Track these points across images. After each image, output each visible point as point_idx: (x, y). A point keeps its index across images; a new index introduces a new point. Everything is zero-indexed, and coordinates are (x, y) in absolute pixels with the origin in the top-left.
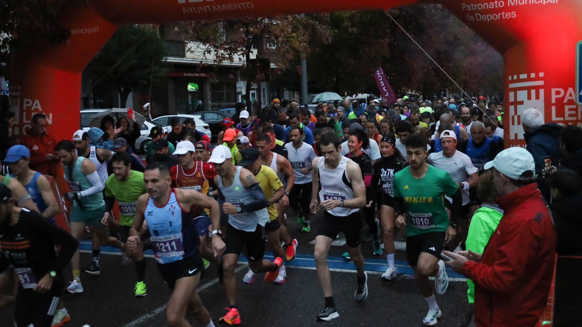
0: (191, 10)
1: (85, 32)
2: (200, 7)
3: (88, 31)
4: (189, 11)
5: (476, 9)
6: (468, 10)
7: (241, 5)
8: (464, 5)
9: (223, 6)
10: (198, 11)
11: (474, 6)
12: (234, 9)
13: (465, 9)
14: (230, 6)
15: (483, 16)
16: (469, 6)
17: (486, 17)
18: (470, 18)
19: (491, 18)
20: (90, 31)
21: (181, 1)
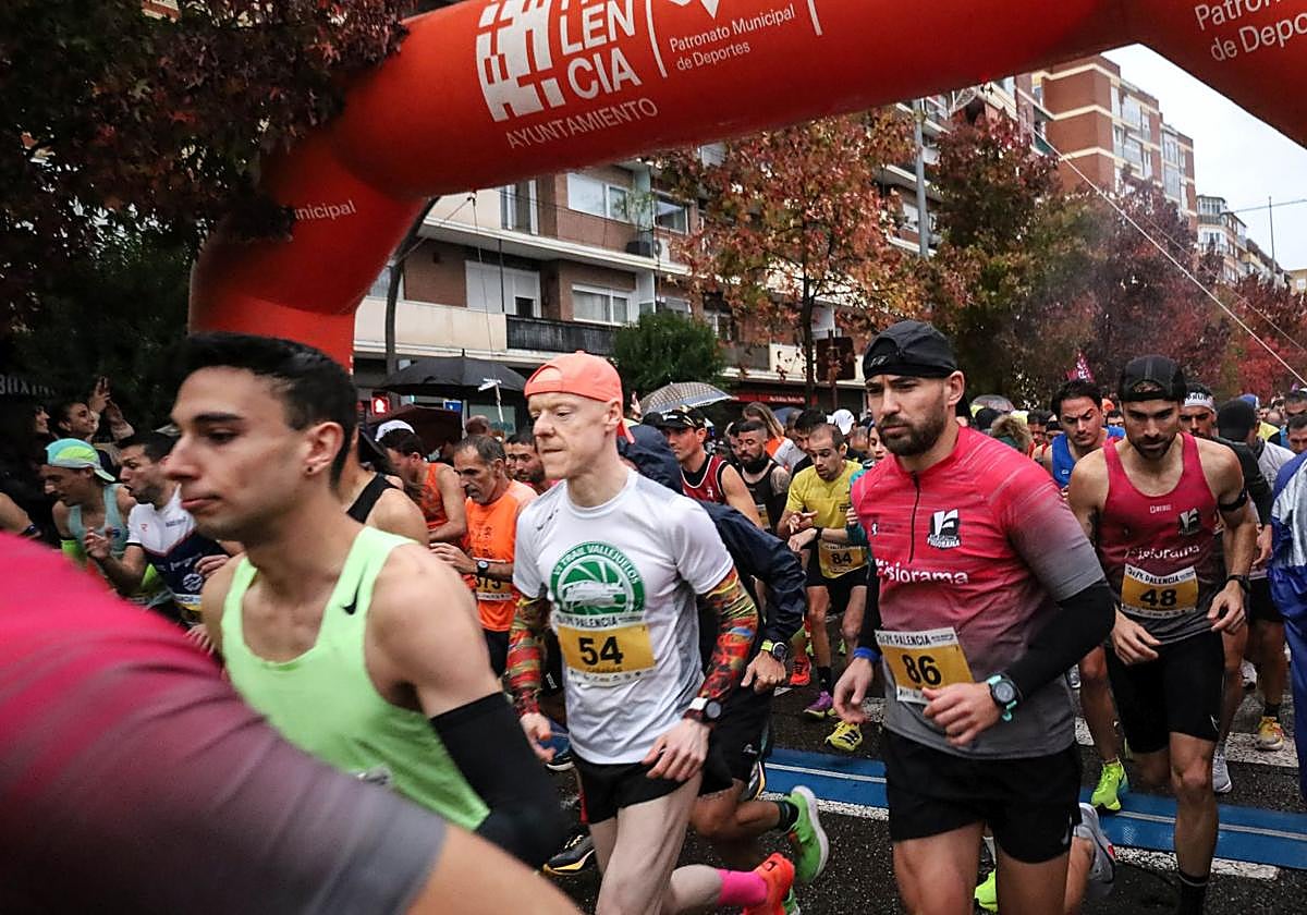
0: (524, 137)
1: (323, 215)
2: (541, 126)
3: (332, 212)
4: (522, 141)
5: (1240, 14)
6: (1216, 23)
7: (628, 109)
8: (1203, 12)
9: (589, 115)
10: (539, 138)
11: (1233, 6)
12: (615, 123)
13: (1208, 22)
14: (605, 114)
15: (1264, 31)
16: (1217, 11)
17: (1273, 33)
18: (1224, 50)
19: (1291, 31)
20: (335, 211)
21: (499, 115)
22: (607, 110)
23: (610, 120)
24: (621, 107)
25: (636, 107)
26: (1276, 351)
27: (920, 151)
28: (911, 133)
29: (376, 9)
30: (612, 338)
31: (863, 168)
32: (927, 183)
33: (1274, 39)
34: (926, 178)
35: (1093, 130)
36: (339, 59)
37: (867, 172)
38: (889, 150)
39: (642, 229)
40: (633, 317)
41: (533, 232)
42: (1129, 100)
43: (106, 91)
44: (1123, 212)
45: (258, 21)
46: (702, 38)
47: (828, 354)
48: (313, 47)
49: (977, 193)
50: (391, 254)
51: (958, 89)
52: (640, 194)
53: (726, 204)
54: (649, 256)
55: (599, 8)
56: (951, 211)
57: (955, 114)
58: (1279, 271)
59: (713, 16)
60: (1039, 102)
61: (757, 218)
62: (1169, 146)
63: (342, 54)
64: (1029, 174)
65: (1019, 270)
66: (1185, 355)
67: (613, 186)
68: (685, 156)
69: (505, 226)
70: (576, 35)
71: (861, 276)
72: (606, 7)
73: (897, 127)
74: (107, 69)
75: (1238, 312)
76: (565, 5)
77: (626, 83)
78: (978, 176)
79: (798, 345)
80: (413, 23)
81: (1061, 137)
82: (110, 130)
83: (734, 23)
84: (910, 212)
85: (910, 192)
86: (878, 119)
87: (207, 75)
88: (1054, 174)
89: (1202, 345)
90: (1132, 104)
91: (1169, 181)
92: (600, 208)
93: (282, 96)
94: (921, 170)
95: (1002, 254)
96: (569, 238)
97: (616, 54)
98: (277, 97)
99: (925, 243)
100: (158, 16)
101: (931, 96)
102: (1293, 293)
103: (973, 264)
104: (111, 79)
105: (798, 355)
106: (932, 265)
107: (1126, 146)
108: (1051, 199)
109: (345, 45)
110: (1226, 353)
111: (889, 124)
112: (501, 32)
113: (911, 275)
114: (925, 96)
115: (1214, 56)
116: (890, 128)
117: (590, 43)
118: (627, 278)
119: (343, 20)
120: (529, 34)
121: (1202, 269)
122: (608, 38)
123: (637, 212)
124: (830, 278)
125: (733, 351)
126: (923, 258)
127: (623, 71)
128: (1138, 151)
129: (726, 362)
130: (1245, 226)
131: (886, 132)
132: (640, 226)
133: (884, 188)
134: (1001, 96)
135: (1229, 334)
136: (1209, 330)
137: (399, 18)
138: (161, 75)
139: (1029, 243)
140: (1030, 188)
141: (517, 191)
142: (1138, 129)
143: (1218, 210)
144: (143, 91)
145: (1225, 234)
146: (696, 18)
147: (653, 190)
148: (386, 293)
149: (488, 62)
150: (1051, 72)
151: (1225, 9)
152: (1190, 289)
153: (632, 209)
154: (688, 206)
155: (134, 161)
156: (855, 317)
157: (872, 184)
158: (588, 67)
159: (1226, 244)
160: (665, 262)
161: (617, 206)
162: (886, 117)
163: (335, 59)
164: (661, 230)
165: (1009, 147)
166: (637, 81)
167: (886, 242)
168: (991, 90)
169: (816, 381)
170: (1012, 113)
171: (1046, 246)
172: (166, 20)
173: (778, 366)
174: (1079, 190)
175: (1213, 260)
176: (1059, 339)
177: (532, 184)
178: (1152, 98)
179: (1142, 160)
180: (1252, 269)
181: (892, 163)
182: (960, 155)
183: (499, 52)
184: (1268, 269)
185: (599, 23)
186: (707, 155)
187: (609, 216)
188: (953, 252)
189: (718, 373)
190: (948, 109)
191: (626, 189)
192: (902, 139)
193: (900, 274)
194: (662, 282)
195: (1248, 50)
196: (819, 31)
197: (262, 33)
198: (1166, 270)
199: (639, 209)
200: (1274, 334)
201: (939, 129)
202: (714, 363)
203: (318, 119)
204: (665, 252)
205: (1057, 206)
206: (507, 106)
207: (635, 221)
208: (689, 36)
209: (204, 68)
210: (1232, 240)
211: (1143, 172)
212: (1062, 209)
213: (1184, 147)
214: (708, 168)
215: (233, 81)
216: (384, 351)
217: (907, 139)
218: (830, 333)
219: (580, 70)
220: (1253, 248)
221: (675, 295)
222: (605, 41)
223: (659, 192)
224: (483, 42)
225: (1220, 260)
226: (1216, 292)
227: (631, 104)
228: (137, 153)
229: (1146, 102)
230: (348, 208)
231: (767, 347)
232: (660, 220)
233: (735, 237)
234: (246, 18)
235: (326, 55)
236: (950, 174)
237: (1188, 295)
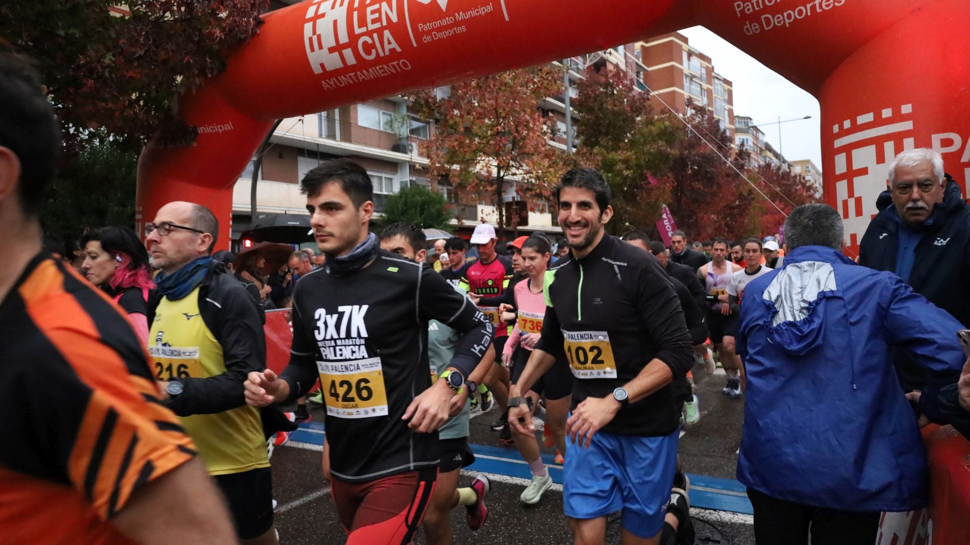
0: (332, 83)
1: (214, 131)
2: (342, 77)
3: (219, 129)
4: (330, 85)
5: (761, 7)
6: (747, 12)
7: (393, 66)
8: (739, 6)
9: (370, 70)
10: (341, 83)
11: (757, 2)
12: (386, 74)
13: (742, 12)
14: (380, 69)
15: (776, 17)
16: (748, 5)
17: (782, 18)
18: (752, 29)
19: (793, 17)
20: (221, 128)
21: (317, 70)
22: (381, 66)
23: (383, 73)
24: (389, 64)
25: (398, 64)
26: (783, 210)
27: (566, 89)
28: (562, 79)
29: (245, 8)
30: (384, 202)
31: (532, 99)
32: (571, 109)
33: (782, 22)
34: (571, 105)
35: (672, 77)
36: (223, 37)
37: (534, 102)
38: (548, 89)
39: (401, 137)
40: (396, 189)
41: (337, 139)
42: (694, 59)
43: (88, 59)
44: (689, 126)
45: (176, 17)
46: (438, 24)
47: (511, 210)
48: (208, 31)
49: (601, 115)
50: (254, 152)
51: (590, 52)
52: (400, 116)
53: (451, 122)
54: (405, 152)
55: (376, 6)
56: (585, 125)
57: (588, 68)
58: (784, 161)
59: (444, 10)
60: (639, 60)
61: (468, 130)
62: (718, 87)
63: (225, 35)
64: (633, 101)
65: (626, 161)
66: (727, 212)
67: (384, 111)
68: (426, 94)
69: (321, 136)
70: (363, 22)
71: (531, 164)
72: (380, 6)
73: (552, 75)
74: (89, 47)
75: (759, 185)
76: (356, 5)
77: (392, 51)
78: (602, 105)
79: (494, 206)
80: (266, 17)
81: (651, 80)
82: (91, 82)
83: (456, 14)
84: (561, 126)
85: (561, 114)
86: (541, 70)
87: (146, 48)
88: (648, 103)
89: (738, 205)
90: (695, 61)
91: (718, 107)
92: (377, 124)
93: (191, 61)
94: (568, 101)
95: (616, 151)
96: (358, 143)
97: (387, 34)
98: (188, 62)
99: (570, 144)
100: (118, 15)
101: (573, 57)
102: (792, 174)
103: (597, 157)
104: (91, 53)
105: (493, 212)
106: (574, 157)
107: (691, 86)
108: (647, 118)
109: (227, 29)
110: (751, 210)
111: (548, 73)
112: (319, 21)
113: (561, 163)
114: (570, 57)
115: (746, 32)
116: (548, 75)
117: (371, 27)
118: (393, 166)
119: (225, 15)
120: (335, 22)
121: (736, 159)
122: (382, 24)
123: (398, 127)
124: (513, 166)
125: (456, 210)
126: (569, 154)
127: (390, 43)
128: (699, 89)
129: (451, 216)
130: (763, 134)
131: (546, 77)
132: (400, 135)
133: (545, 111)
134: (617, 57)
135: (753, 199)
136: (742, 197)
137: (259, 13)
138: (120, 50)
139: (633, 143)
140: (633, 111)
141: (328, 115)
142: (699, 76)
143: (747, 124)
144: (110, 60)
145: (752, 139)
146: (433, 11)
147: (408, 114)
148: (251, 176)
149: (311, 39)
150: (647, 42)
151: (752, 4)
152: (730, 172)
153: (396, 125)
154: (428, 123)
155: (105, 100)
156: (528, 189)
157: (538, 109)
158: (370, 41)
159: (752, 145)
160: (415, 156)
161: (386, 123)
162: (546, 68)
163: (221, 38)
164: (412, 138)
165: (621, 87)
166: (399, 49)
167: (546, 144)
168: (610, 53)
169: (505, 226)
170: (622, 66)
171: (643, 146)
172: (122, 18)
173: (482, 218)
174: (663, 112)
175: (743, 154)
176: (651, 202)
177: (337, 111)
178: (708, 57)
179: (702, 95)
180: (768, 159)
181: (550, 97)
182: (590, 93)
183: (318, 33)
184: (777, 161)
185: (377, 15)
186: (440, 93)
187: (382, 129)
188: (585, 150)
189: (447, 222)
190: (584, 64)
191: (392, 113)
192: (555, 82)
193: (554, 163)
194: (413, 168)
195: (766, 29)
196: (507, 18)
197: (178, 24)
198: (716, 160)
199: (400, 125)
200: (781, 200)
201: (578, 76)
202: (444, 217)
203: (212, 73)
204: (415, 151)
205: (650, 122)
206: (322, 65)
207: (397, 132)
208: (429, 23)
209: (144, 45)
210: (756, 142)
211: (701, 101)
212: (652, 124)
213: (727, 87)
214: (440, 101)
215: (163, 53)
216: (250, 210)
217: (558, 82)
218: (513, 198)
219: (365, 43)
220: (768, 148)
221: (420, 176)
222: (380, 26)
223: (412, 115)
224: (308, 28)
225: (749, 155)
226: (746, 174)
227: (395, 63)
228: (107, 96)
229: (704, 60)
230: (228, 127)
231: (476, 207)
232: (413, 131)
233: (456, 140)
234: (170, 16)
235: (215, 36)
236: (585, 104)
237: (728, 175)
